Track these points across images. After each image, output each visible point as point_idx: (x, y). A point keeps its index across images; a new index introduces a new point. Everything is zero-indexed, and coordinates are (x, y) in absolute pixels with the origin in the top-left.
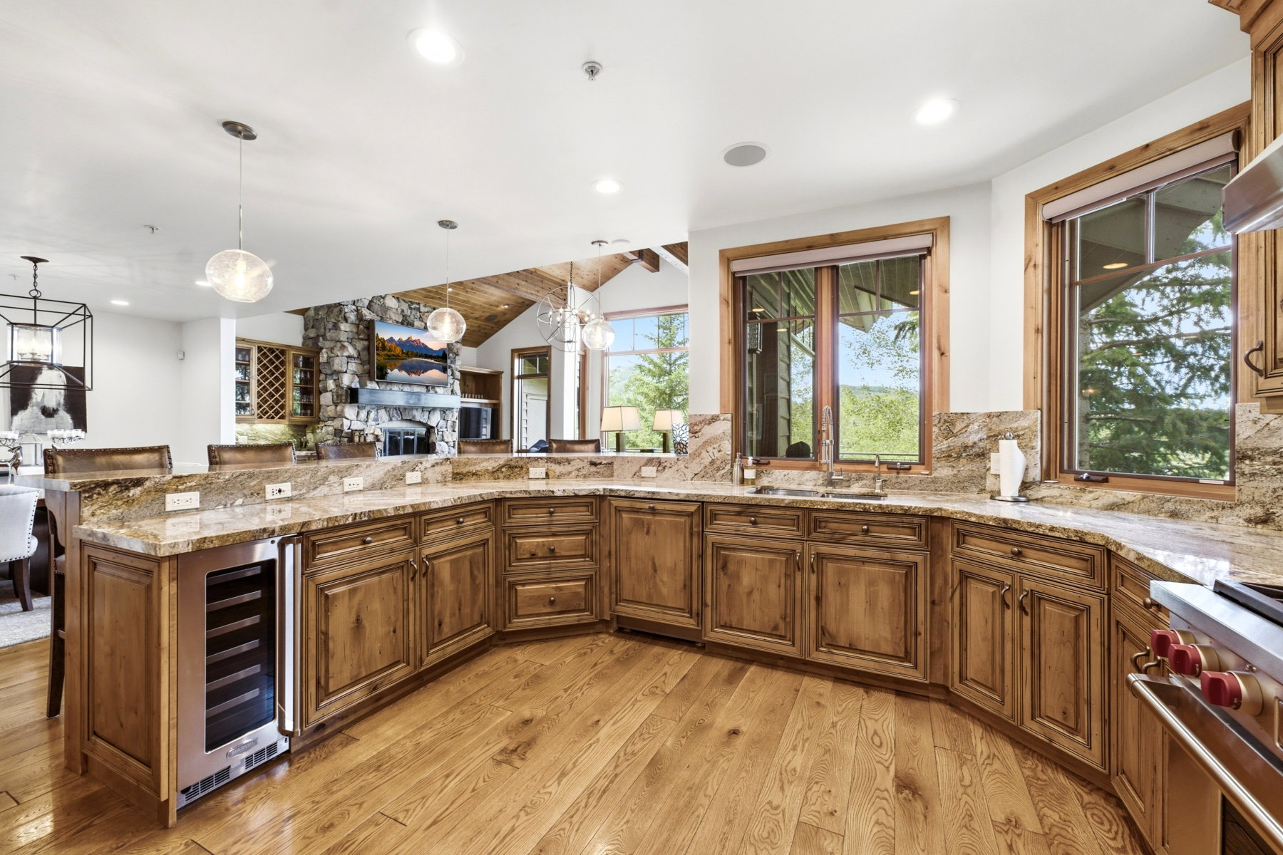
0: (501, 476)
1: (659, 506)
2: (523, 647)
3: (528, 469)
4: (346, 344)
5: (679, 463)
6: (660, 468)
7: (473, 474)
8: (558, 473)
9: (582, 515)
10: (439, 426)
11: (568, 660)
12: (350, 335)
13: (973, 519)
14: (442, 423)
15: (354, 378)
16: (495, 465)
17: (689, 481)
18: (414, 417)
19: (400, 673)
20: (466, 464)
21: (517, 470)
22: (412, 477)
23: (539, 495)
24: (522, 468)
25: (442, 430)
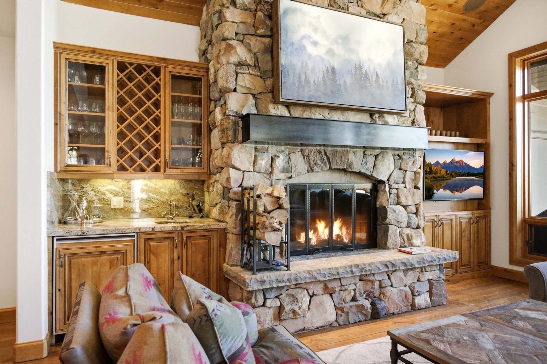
4: (233, 43)
10: (392, 179)
12: (242, 29)
14: (397, 174)
15: (246, 100)
18: (350, 165)
25: (396, 186)
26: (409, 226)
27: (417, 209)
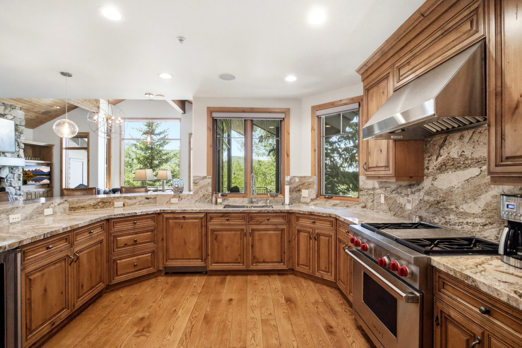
0: (98, 207)
1: (187, 216)
2: (121, 290)
3: (114, 203)
5: (189, 196)
6: (180, 199)
7: (82, 208)
8: (129, 204)
9: (150, 223)
10: (8, 177)
11: (148, 290)
13: (301, 212)
14: (10, 175)
16: (95, 202)
17: (193, 204)
19: (65, 314)
20: (77, 203)
21: (107, 203)
22: (48, 211)
23: (129, 215)
24: (110, 202)
25: (10, 180)
26: (16, 194)
27: (20, 188)
